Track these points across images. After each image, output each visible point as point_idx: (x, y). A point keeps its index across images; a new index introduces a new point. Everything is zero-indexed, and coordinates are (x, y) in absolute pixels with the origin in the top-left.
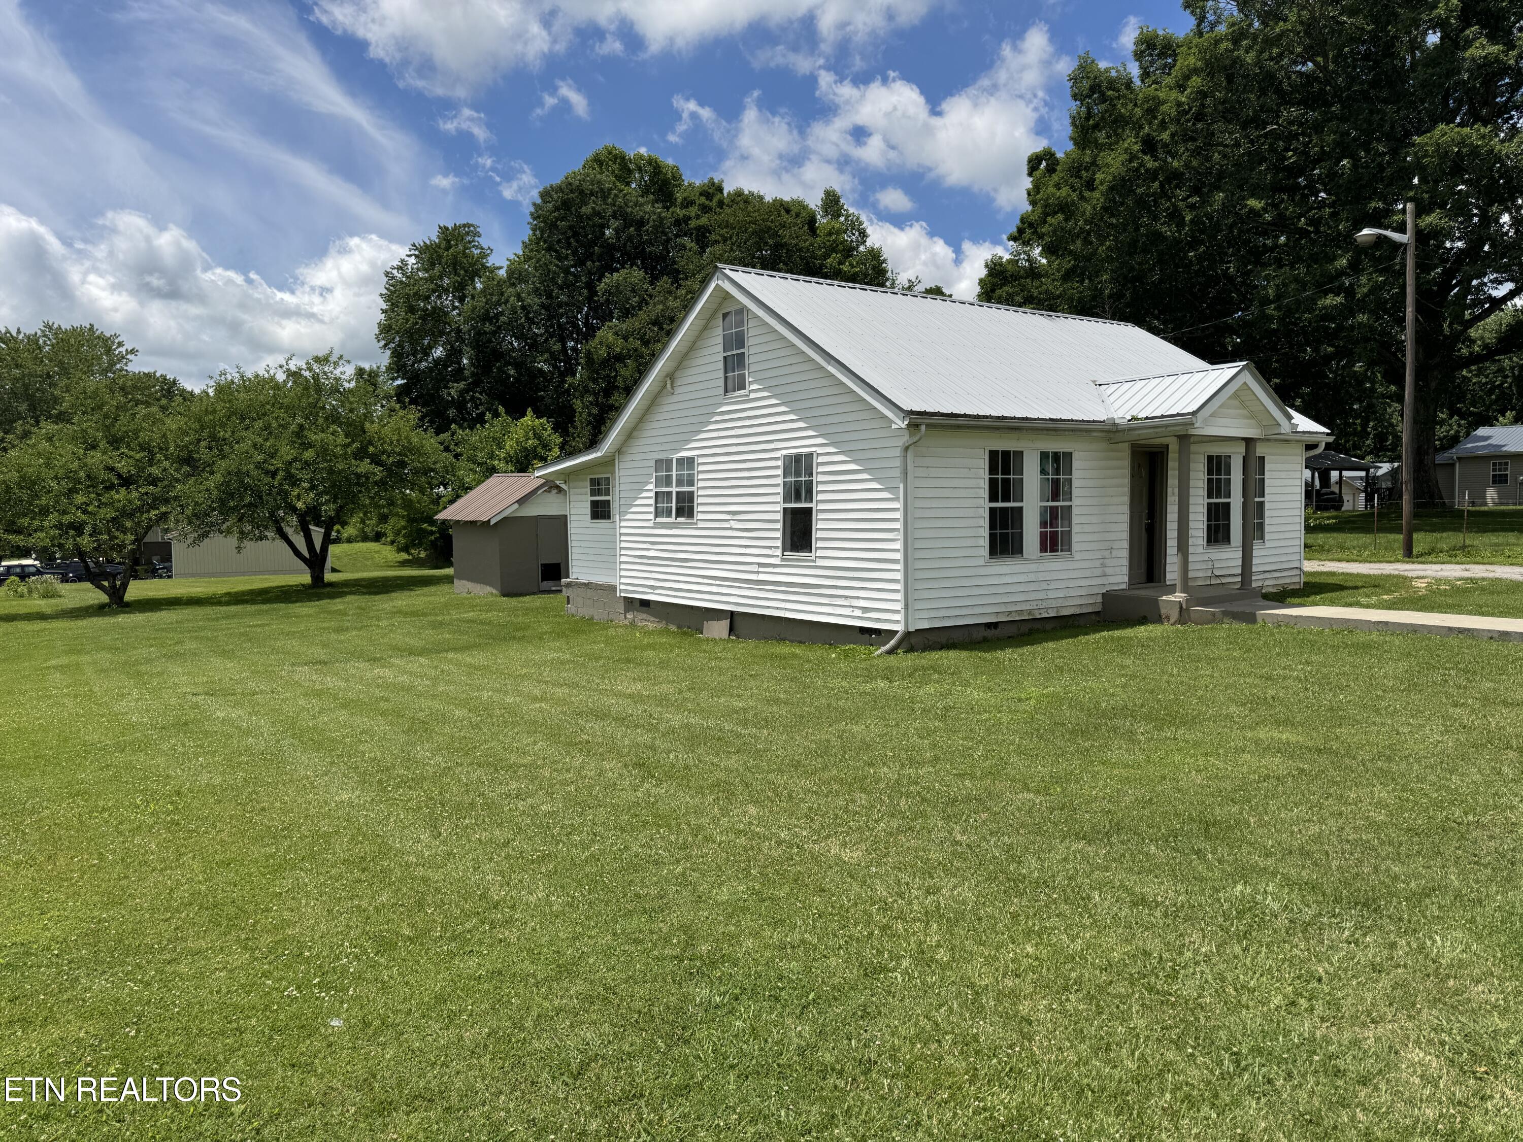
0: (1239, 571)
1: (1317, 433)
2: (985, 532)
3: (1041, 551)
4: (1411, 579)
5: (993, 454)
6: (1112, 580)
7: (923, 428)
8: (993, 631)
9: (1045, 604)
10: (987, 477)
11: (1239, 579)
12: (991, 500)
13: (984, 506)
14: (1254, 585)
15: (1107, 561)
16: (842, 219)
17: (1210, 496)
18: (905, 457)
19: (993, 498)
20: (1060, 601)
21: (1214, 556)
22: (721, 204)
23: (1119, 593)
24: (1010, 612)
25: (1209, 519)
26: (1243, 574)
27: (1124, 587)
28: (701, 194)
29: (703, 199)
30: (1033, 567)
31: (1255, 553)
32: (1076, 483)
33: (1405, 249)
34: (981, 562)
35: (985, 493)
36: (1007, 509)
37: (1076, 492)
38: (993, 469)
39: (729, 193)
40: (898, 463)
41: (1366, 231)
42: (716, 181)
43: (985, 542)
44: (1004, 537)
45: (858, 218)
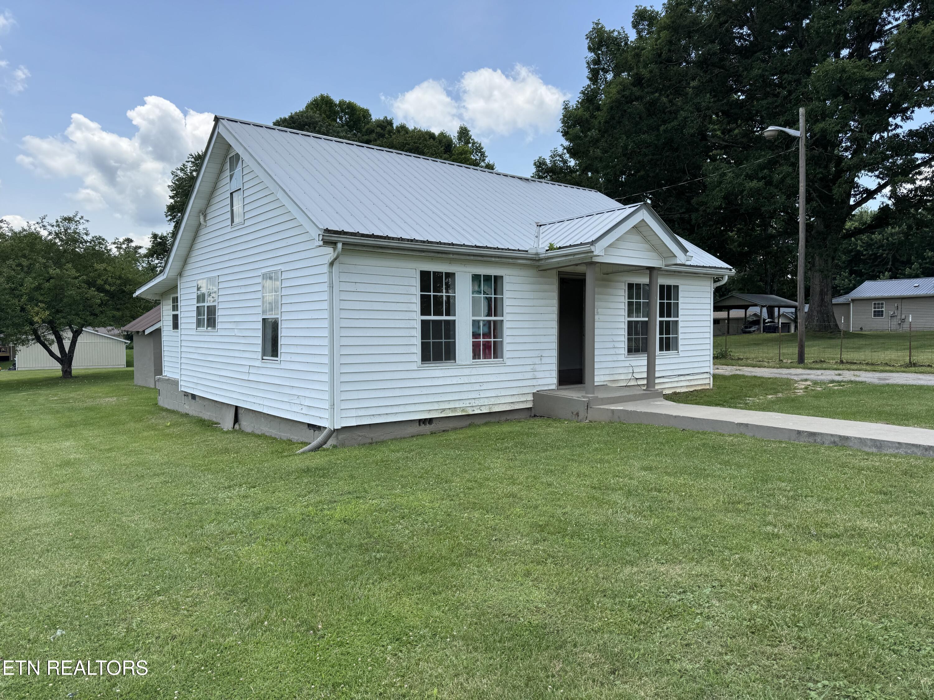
0: (645, 375)
1: (721, 268)
2: (417, 341)
3: (474, 358)
4: (796, 382)
5: (425, 276)
6: (540, 382)
7: (340, 246)
8: (428, 426)
9: (477, 403)
10: (419, 293)
11: (645, 382)
12: (423, 314)
13: (417, 318)
14: (657, 387)
15: (538, 367)
16: (470, 145)
17: (630, 314)
18: (331, 272)
19: (425, 311)
20: (493, 400)
21: (634, 363)
22: (390, 132)
23: (549, 393)
24: (443, 410)
25: (629, 334)
26: (648, 378)
27: (554, 387)
28: (378, 126)
29: (379, 129)
30: (466, 371)
31: (657, 362)
32: (506, 302)
33: (798, 141)
34: (414, 367)
35: (417, 307)
36: (440, 321)
37: (506, 310)
38: (424, 286)
39: (397, 127)
40: (325, 278)
41: (770, 128)
42: (389, 119)
43: (418, 350)
44: (437, 346)
45: (480, 144)
